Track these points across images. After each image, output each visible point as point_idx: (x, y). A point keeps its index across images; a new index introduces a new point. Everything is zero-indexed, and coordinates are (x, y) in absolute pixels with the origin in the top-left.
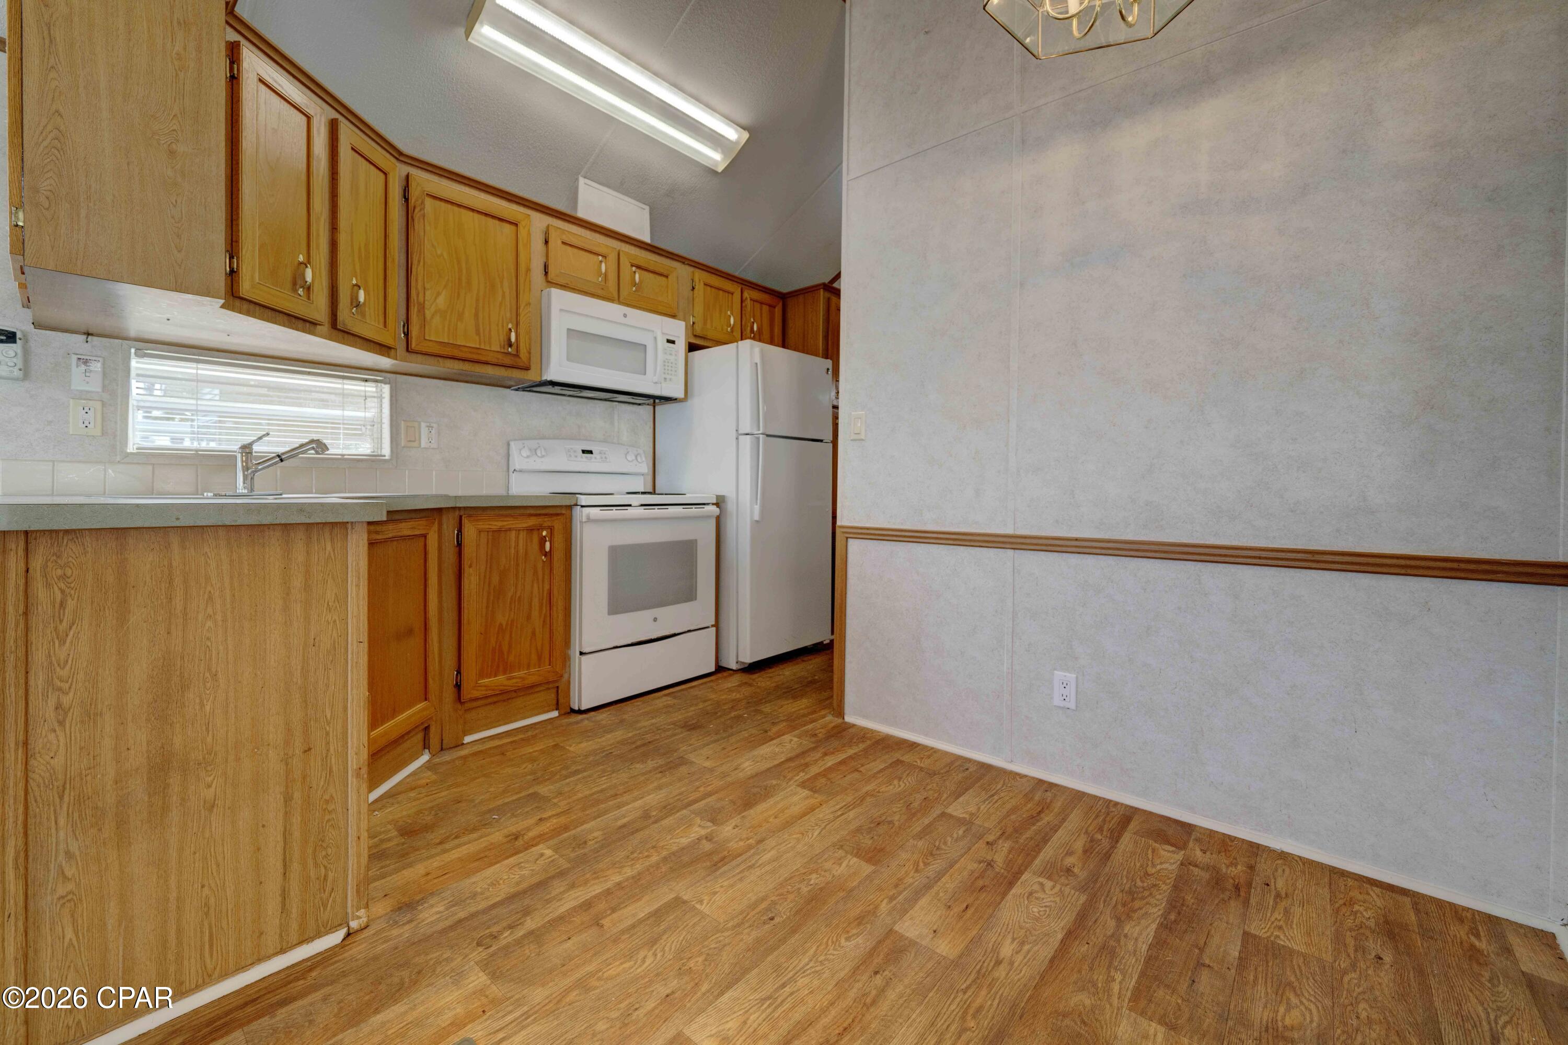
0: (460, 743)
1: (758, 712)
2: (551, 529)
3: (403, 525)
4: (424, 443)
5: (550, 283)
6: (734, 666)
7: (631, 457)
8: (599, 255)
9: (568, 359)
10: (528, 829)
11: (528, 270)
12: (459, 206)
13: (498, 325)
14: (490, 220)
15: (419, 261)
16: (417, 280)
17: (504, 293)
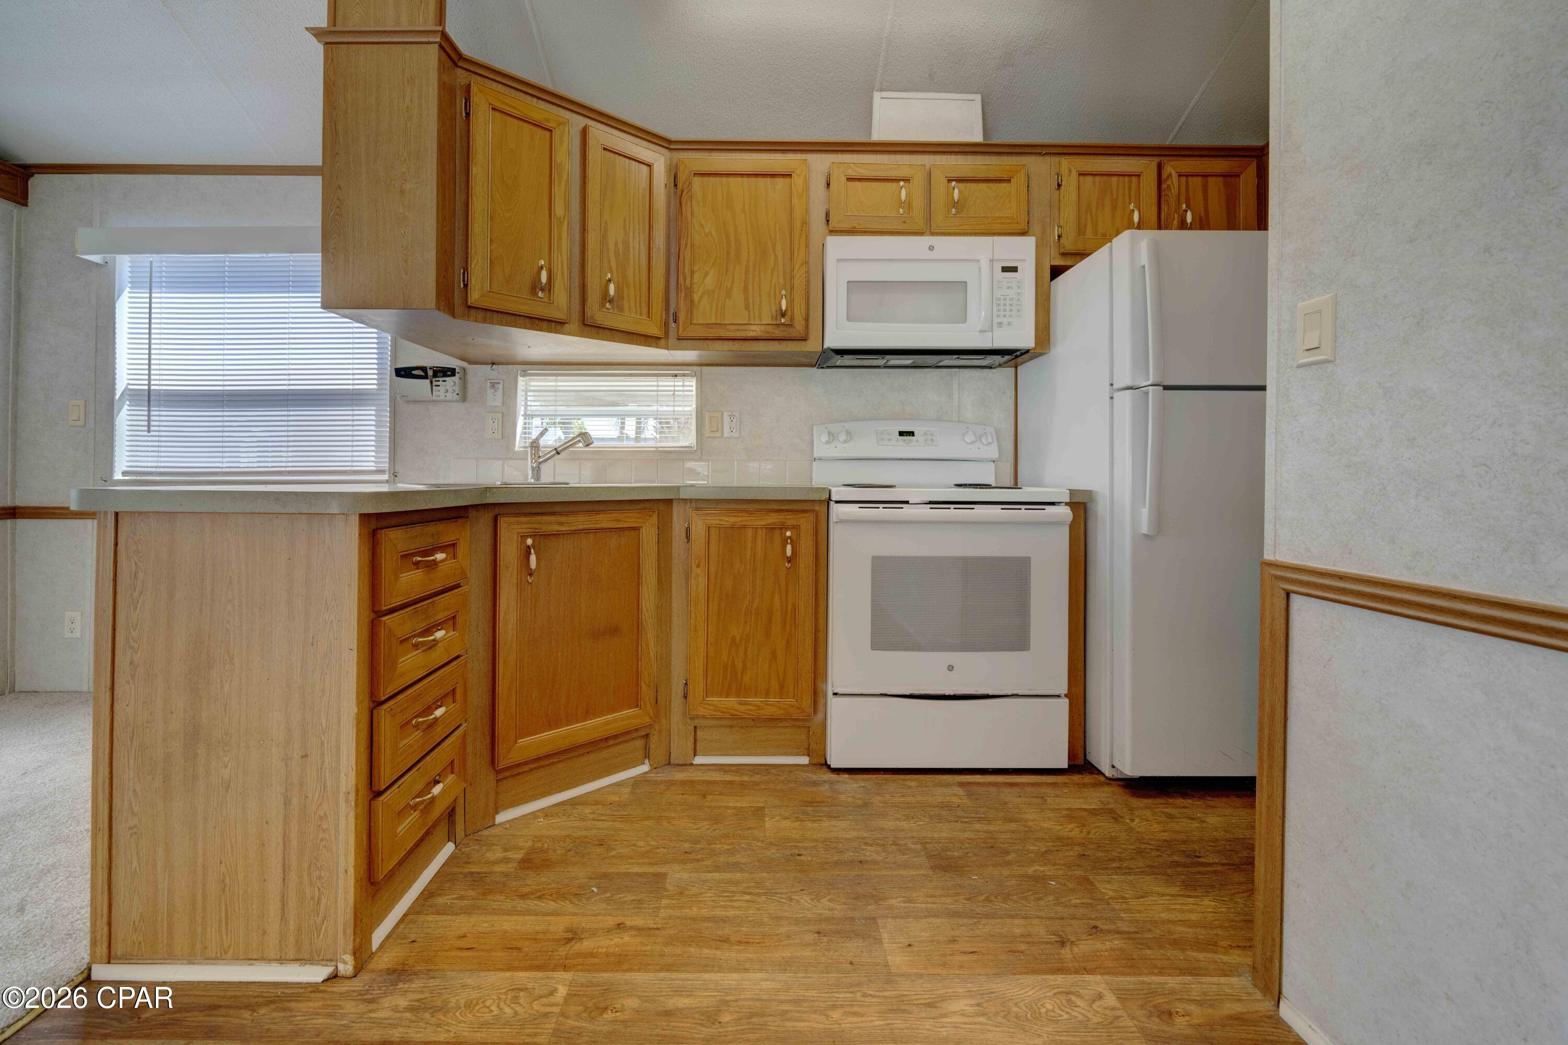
0: (688, 762)
1: (1086, 883)
2: (796, 528)
3: (601, 516)
4: (727, 433)
5: (833, 232)
6: (1108, 772)
7: (969, 438)
8: (898, 180)
9: (848, 319)
10: (593, 933)
11: (805, 223)
12: (728, 175)
13: (769, 295)
14: (761, 180)
15: (686, 245)
16: (684, 265)
17: (776, 256)
